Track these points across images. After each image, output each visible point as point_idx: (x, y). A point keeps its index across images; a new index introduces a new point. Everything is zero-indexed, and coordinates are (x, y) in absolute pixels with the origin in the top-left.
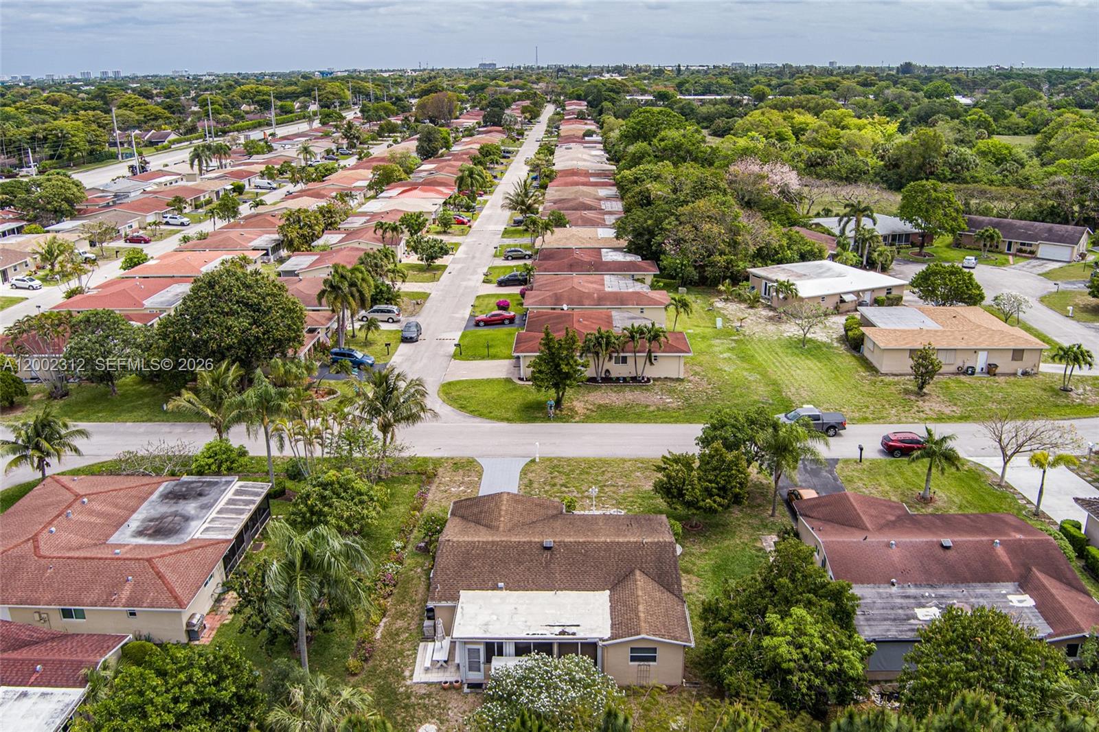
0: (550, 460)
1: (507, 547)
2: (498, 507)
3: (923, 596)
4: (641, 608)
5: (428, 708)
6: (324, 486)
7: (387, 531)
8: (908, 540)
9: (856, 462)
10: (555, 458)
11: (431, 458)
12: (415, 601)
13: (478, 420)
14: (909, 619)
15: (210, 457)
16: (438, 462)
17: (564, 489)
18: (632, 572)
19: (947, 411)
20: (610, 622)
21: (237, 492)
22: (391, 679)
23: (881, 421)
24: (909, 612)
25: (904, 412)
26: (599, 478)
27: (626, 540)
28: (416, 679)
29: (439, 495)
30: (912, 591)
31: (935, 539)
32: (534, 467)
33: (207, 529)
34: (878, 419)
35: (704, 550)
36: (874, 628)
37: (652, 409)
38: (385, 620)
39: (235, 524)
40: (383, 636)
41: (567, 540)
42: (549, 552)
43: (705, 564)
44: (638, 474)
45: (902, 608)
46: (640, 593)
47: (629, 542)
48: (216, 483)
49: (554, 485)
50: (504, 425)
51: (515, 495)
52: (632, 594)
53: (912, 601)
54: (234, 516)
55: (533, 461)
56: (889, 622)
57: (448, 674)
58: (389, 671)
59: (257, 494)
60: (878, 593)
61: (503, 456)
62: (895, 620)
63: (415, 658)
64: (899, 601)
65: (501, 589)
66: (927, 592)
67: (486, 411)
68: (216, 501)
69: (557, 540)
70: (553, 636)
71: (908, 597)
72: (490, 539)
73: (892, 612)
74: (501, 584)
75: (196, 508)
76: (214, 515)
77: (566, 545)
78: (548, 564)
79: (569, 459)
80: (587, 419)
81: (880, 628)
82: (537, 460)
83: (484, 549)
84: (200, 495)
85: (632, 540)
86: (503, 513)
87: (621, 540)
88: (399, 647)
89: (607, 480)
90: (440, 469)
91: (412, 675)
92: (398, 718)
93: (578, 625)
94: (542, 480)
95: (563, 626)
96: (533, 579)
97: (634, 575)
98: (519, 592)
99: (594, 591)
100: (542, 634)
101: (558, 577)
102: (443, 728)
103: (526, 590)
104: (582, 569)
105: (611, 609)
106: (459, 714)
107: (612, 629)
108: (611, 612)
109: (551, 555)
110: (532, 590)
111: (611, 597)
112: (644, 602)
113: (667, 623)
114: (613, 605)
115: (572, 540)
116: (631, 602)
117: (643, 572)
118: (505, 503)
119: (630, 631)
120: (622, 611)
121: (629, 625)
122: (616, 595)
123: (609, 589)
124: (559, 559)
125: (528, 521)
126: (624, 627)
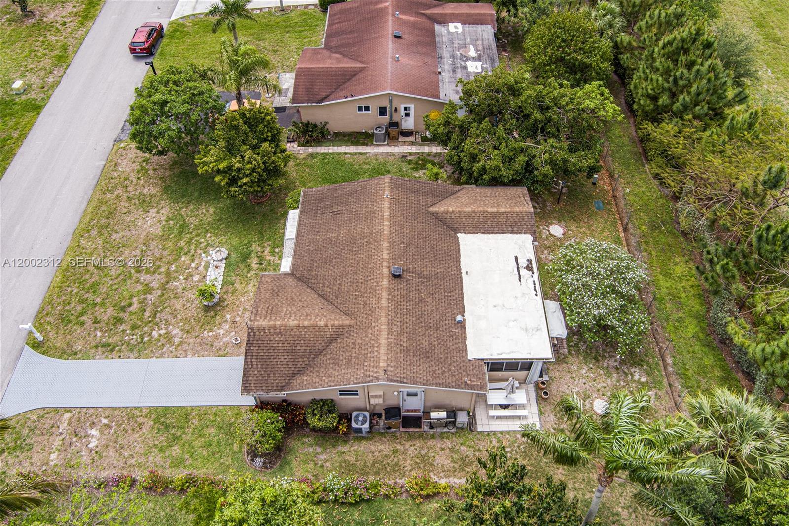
0: (39, 324)
1: (396, 309)
2: (284, 331)
3: (453, 64)
4: (492, 210)
8: (389, 50)
10: (39, 318)
17: (133, 308)
18: (432, 213)
20: (509, 235)
24: (472, 74)
26: (115, 273)
27: (386, 210)
30: (447, 67)
31: (389, 39)
32: (57, 343)
38: (435, 479)
41: (386, 256)
42: (405, 273)
46: (468, 210)
47: (389, 208)
49: (119, 320)
52: (468, 215)
53: (459, 70)
55: (36, 345)
65: (464, 320)
66: (447, 61)
69: (385, 265)
71: (454, 71)
72: (384, 327)
74: (457, 319)
77: (394, 259)
78: (420, 276)
79: (49, 303)
82: (39, 340)
83: (400, 334)
85: (387, 205)
87: (386, 214)
93: (516, 258)
94: (99, 334)
95: (518, 269)
96: (445, 292)
97: (437, 212)
98: (465, 305)
99: (459, 245)
100: (534, 284)
101: (442, 270)
102: (595, 395)
103: (463, 298)
104: (429, 249)
105: (489, 233)
106: (576, 383)
107: (520, 233)
108: (492, 233)
109: (410, 272)
110: (462, 293)
111: (469, 233)
112: (481, 208)
113: (506, 198)
114: (482, 231)
115: (386, 252)
116: (482, 217)
117: (431, 205)
118: (277, 323)
119: (526, 220)
120: (494, 224)
121: (517, 220)
122: (467, 229)
123: (455, 234)
124: (416, 266)
125: (319, 301)
126: (519, 224)
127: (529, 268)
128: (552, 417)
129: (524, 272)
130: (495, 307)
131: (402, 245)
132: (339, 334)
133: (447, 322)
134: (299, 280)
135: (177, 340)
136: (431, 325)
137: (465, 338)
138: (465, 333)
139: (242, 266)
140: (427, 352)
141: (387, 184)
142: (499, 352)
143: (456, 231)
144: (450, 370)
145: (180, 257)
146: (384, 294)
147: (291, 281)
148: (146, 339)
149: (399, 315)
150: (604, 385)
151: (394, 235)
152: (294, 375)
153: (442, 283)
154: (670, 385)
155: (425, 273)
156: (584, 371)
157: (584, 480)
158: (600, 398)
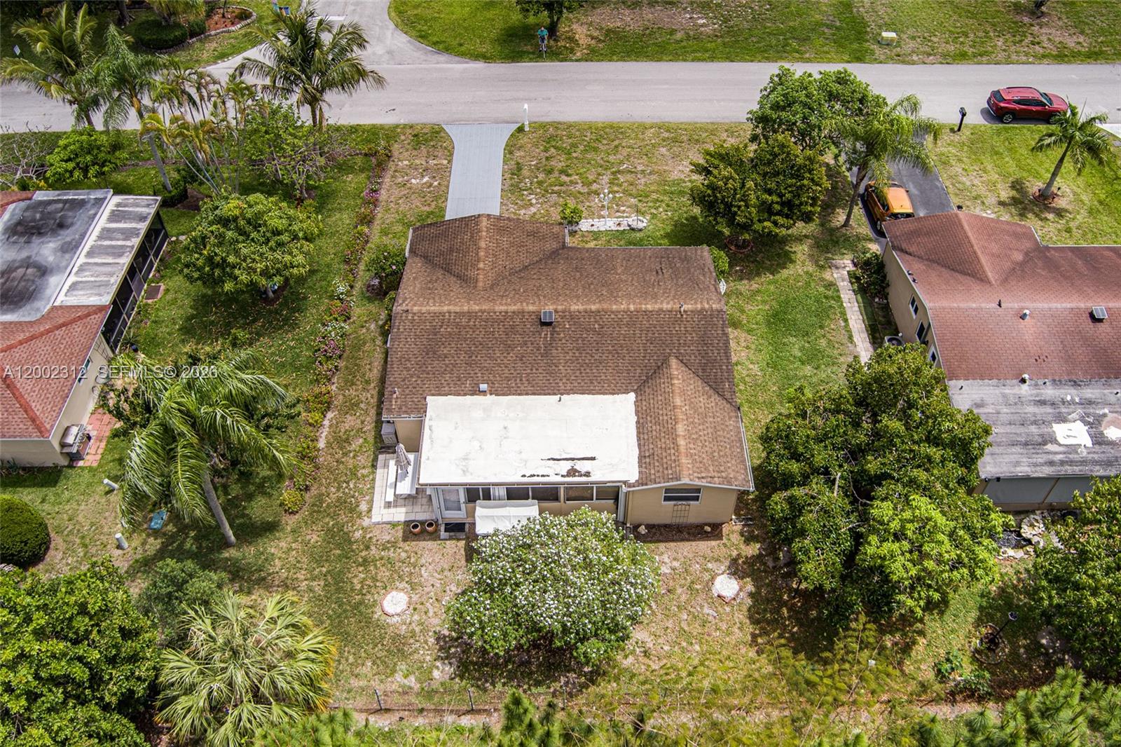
0: (544, 126)
1: (492, 321)
2: (474, 240)
3: (1063, 402)
4: (680, 429)
5: (393, 565)
6: (225, 222)
7: (328, 259)
8: (1046, 306)
9: (952, 130)
10: (551, 124)
11: (382, 127)
12: (368, 382)
13: (443, 58)
14: (1045, 443)
15: (69, 160)
16: (391, 133)
17: (564, 178)
18: (665, 361)
19: (1071, 43)
20: (636, 452)
21: (115, 217)
22: (343, 518)
23: (985, 59)
24: (1045, 430)
25: (1015, 43)
26: (612, 158)
27: (657, 307)
28: (376, 517)
29: (396, 192)
30: (1050, 392)
31: (1082, 305)
32: (524, 140)
33: (74, 287)
34: (980, 55)
35: (755, 286)
36: (999, 459)
37: (679, 36)
38: (330, 415)
39: (111, 275)
40: (329, 445)
41: (574, 308)
42: (550, 329)
43: (755, 310)
44: (663, 150)
45: (1035, 423)
46: (678, 401)
47: (661, 310)
48: (82, 203)
49: (550, 172)
50: (479, 65)
51: (499, 218)
52: (667, 402)
53: (1048, 409)
54: (110, 260)
55: (520, 130)
56: (1018, 449)
57: (418, 508)
58: (341, 502)
59: (142, 218)
60: (1004, 396)
61: (479, 121)
62: (1026, 444)
63: (374, 480)
64: (1031, 409)
65: (484, 393)
66: (1070, 394)
67: (455, 43)
68: (83, 236)
69: (560, 308)
70: (559, 479)
71: (1042, 403)
72: (466, 308)
73: (1021, 430)
74: (483, 387)
75: (55, 251)
76: (82, 260)
77: (573, 317)
78: (549, 346)
79: (570, 126)
80: (593, 55)
81: (1007, 459)
82: (527, 129)
83: (457, 324)
84: (61, 226)
85: (665, 306)
86: (482, 254)
87: (649, 307)
88: (351, 463)
89: (622, 163)
90: (396, 146)
91: (370, 511)
92: (355, 581)
93: (593, 459)
94: (533, 163)
95: (573, 459)
96: (528, 374)
97: (669, 366)
98: (510, 397)
99: (613, 394)
100: (543, 476)
101: (563, 371)
102: (415, 598)
103: (519, 395)
104: (596, 357)
105: (638, 428)
106: (436, 574)
107: (640, 466)
108: (639, 433)
109: (552, 334)
110: (527, 394)
111: (637, 406)
112: (685, 417)
113: (716, 454)
114: (641, 421)
115: (581, 307)
116: (665, 418)
117: (682, 361)
118: (484, 234)
119: (666, 472)
120: (654, 433)
121: (665, 460)
122: (644, 403)
123: (634, 391)
124: (564, 341)
125: (518, 266)
126: (657, 464)
127: (573, 472)
128: (388, 538)
129: (566, 466)
130: (505, 428)
131: (597, 326)
132: (466, 280)
133: (479, 374)
134: (554, 252)
136: (474, 358)
137: (457, 394)
138: (465, 394)
140: (434, 353)
141: (707, 307)
143: (639, 391)
145: (635, 198)
146: (513, 308)
148: (525, 192)
149: (483, 323)
150: (431, 614)
151: (613, 316)
153: (541, 371)
154: (422, 710)
155: (554, 351)
156: (454, 589)
158: (410, 603)
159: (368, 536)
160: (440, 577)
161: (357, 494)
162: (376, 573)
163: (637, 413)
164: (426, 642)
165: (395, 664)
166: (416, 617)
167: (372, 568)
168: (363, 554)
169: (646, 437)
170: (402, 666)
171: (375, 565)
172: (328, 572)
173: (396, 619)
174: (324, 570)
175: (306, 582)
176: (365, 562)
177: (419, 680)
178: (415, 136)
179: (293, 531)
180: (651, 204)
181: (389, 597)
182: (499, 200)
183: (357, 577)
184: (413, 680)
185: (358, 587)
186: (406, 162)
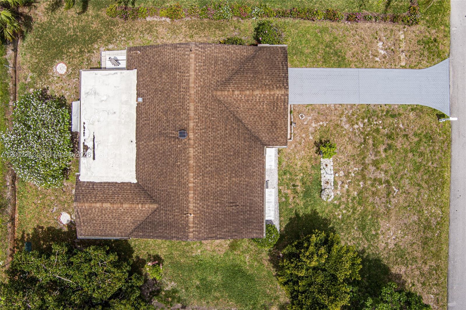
1: (184, 101)
4: (107, 205)
10: (449, 138)
17: (382, 147)
18: (155, 202)
20: (97, 181)
26: (406, 181)
27: (191, 200)
28: (104, 53)
41: (191, 150)
42: (177, 136)
46: (126, 206)
47: (189, 202)
52: (126, 200)
55: (441, 116)
58: (113, 35)
65: (138, 100)
69: (191, 141)
70: (82, 141)
72: (193, 85)
77: (185, 149)
78: (166, 135)
79: (446, 152)
82: (442, 120)
85: (191, 205)
86: (248, 92)
87: (191, 195)
88: (136, 36)
90: (422, 27)
91: (108, 50)
93: (94, 159)
94: (401, 126)
95: (94, 148)
96: (149, 124)
97: (151, 203)
98: (135, 114)
99: (136, 171)
100: (84, 133)
101: (150, 143)
102: (64, 77)
103: (137, 120)
104: (159, 163)
105: (112, 183)
106: (74, 85)
107: (88, 182)
108: (109, 183)
109: (174, 137)
110: (137, 124)
111: (127, 183)
112: (115, 208)
113: (94, 222)
114: (117, 185)
115: (191, 154)
116: (116, 198)
117: (155, 211)
118: (268, 93)
119: (81, 195)
120: (107, 191)
121: (88, 195)
122: (128, 187)
123: (138, 182)
124: (169, 144)
125: (241, 116)
126: (87, 191)
127: (86, 148)
128: (93, 61)
129: (90, 144)
130: (115, 113)
131: (179, 163)
132: (225, 84)
133: (149, 97)
134: (258, 138)
135: (344, 119)
136: (160, 93)
137: (138, 85)
138: (137, 90)
139: (308, 183)
140: (163, 70)
141: (191, 230)
142: (116, 75)
143: (137, 185)
144: (149, 59)
145: (358, 195)
146: (192, 113)
147: (264, 137)
148: (366, 120)
149: (182, 96)
150: (57, 85)
151: (185, 173)
152: (253, 57)
153: (151, 131)
154: (15, 85)
155: (162, 138)
156: (67, 94)
157: (82, 21)
158: (61, 75)
159: (95, 51)
160: (73, 87)
161: (118, 42)
162: (76, 58)
163: (123, 183)
164: (45, 84)
165: (36, 72)
166: (56, 78)
167: (78, 55)
168: (86, 50)
169: (105, 187)
170: (35, 75)
171: (80, 57)
172: (77, 36)
173: (55, 70)
174: (78, 34)
175: (72, 27)
176: (81, 52)
177: (29, 82)
178: (435, 40)
179: (97, 16)
180: (350, 205)
181: (64, 65)
182: (357, 103)
183: (75, 50)
184: (29, 81)
185: (70, 51)
186: (402, 37)
